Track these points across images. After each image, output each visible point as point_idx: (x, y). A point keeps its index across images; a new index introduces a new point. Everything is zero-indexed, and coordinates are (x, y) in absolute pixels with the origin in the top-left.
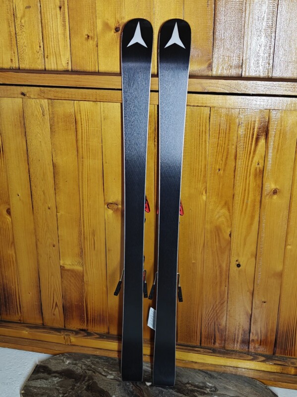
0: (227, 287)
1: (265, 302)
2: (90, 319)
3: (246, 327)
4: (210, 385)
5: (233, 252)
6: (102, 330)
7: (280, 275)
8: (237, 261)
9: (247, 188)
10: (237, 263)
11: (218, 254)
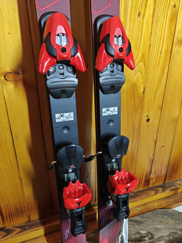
0: (137, 143)
1: (163, 146)
2: (7, 217)
5: (145, 108)
6: (22, 220)
7: (176, 121)
8: (147, 116)
9: (162, 37)
10: (147, 118)
11: (132, 114)
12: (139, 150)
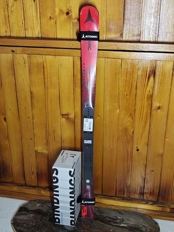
0: (131, 163)
1: (153, 171)
3: (142, 185)
4: (120, 218)
5: (135, 142)
7: (162, 156)
8: (137, 147)
9: (143, 106)
10: (137, 149)
11: (126, 144)
12: (132, 168)
